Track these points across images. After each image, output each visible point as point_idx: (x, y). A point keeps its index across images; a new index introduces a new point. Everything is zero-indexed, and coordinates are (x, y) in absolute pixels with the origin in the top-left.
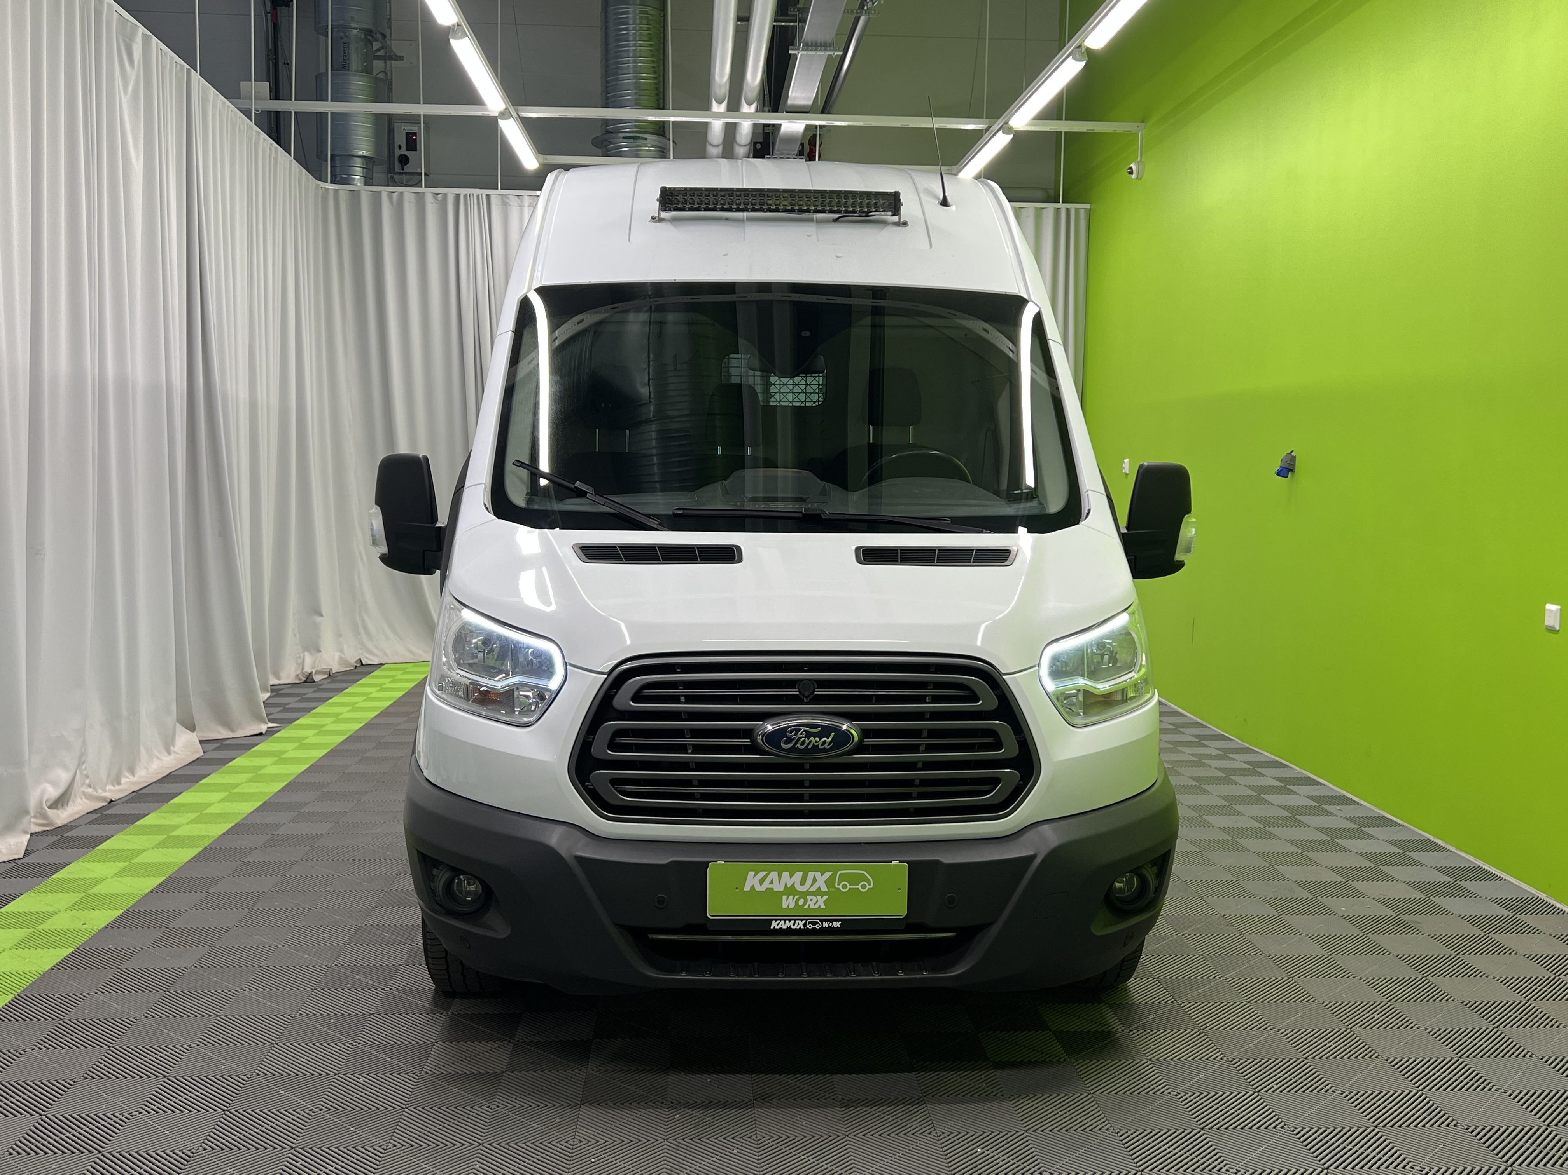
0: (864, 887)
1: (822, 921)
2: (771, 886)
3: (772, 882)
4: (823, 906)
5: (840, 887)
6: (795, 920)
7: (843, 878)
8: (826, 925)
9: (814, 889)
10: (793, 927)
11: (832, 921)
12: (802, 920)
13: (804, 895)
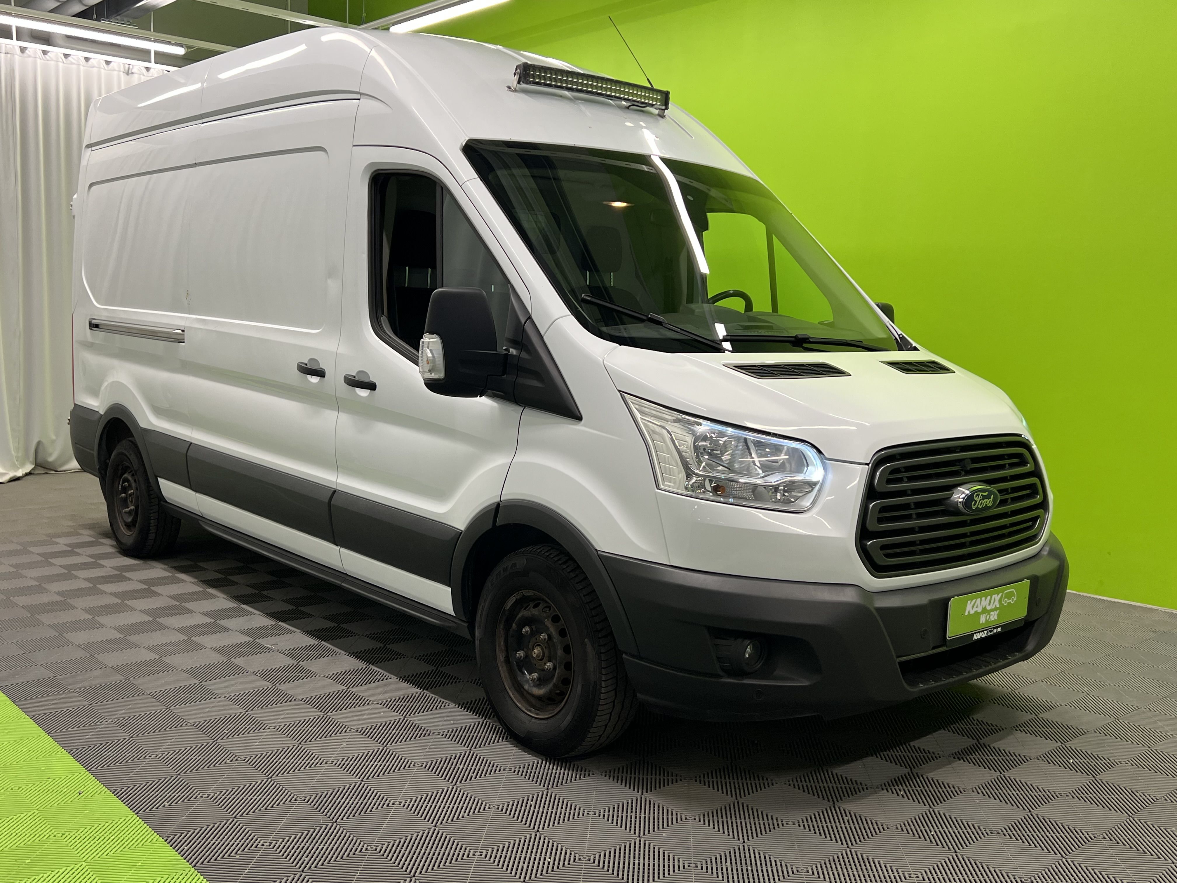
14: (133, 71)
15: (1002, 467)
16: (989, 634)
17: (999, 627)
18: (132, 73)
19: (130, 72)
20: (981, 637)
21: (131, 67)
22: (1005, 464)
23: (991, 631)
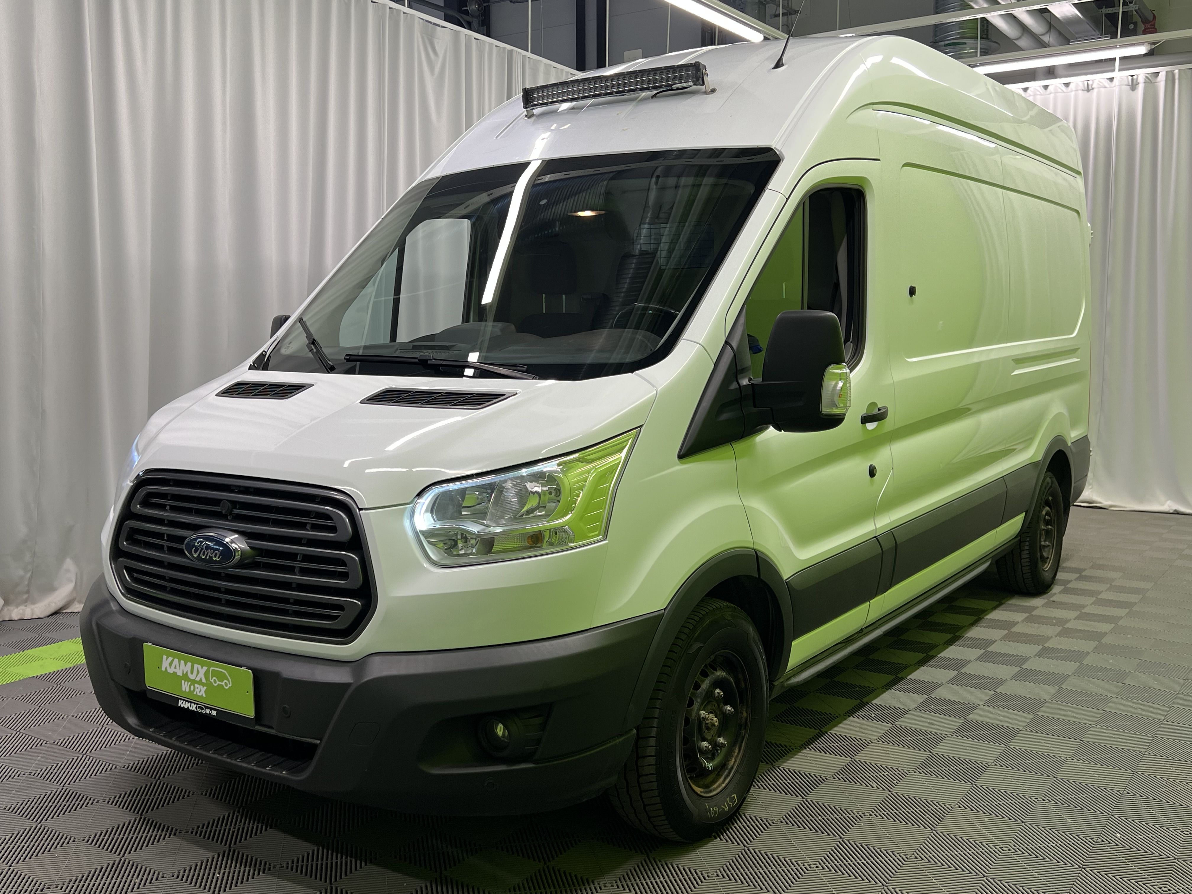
0: (226, 685)
1: (207, 707)
2: (175, 670)
3: (175, 668)
4: (204, 696)
5: (212, 681)
6: (191, 703)
7: (215, 674)
8: (208, 711)
9: (198, 679)
10: (191, 708)
11: (211, 709)
12: (195, 703)
13: (193, 682)
14: (1093, 87)
15: (302, 526)
16: (199, 710)
17: (215, 710)
18: (1093, 89)
19: (1090, 88)
20: (188, 708)
21: (1090, 83)
22: (307, 523)
23: (202, 709)
